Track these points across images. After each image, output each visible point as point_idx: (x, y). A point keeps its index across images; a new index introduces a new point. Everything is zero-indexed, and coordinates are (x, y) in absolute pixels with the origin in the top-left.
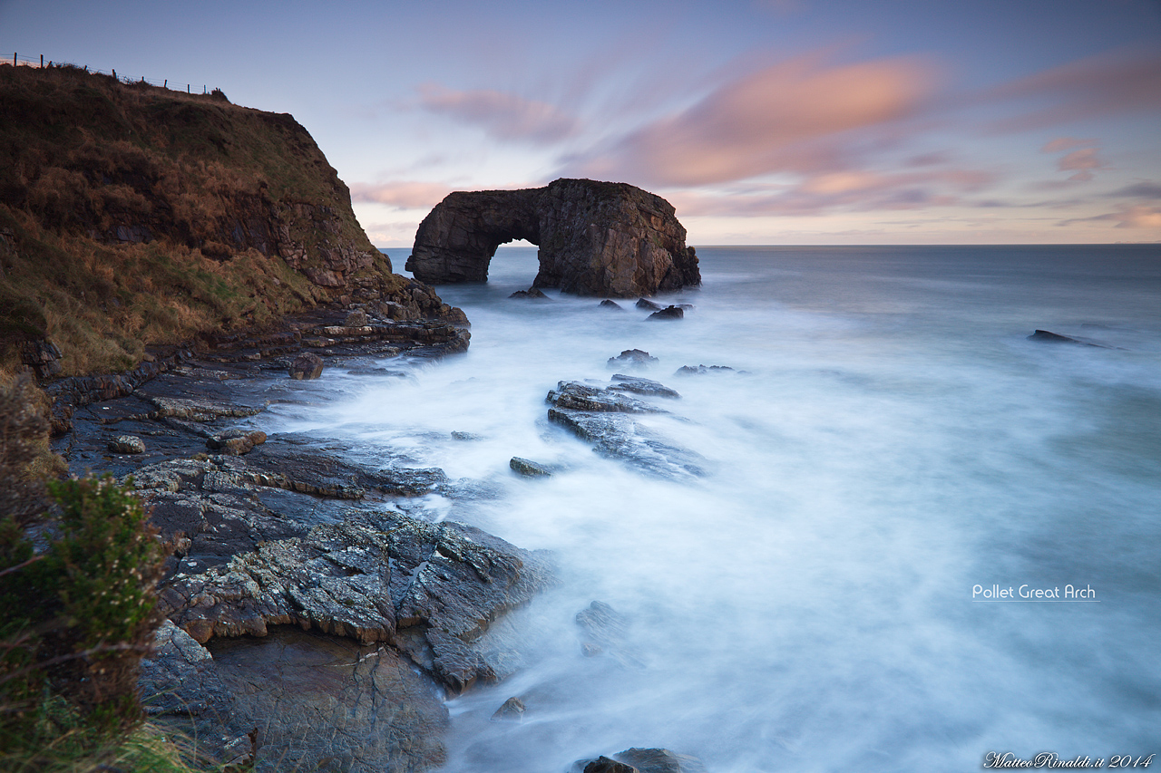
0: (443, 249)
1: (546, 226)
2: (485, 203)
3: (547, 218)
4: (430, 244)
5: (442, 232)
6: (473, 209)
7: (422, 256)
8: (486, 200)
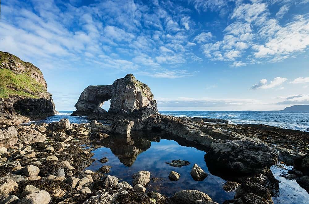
0: (85, 101)
4: (81, 100)
5: (85, 96)
6: (95, 90)
7: (79, 103)
8: (99, 88)
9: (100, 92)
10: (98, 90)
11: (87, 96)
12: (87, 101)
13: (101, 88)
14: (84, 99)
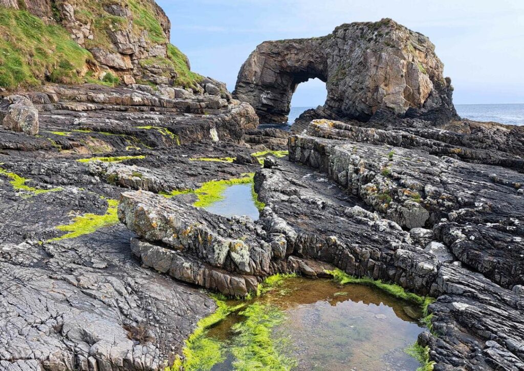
0: (257, 85)
1: (333, 62)
2: (288, 48)
3: (333, 56)
4: (247, 81)
5: (256, 72)
6: (278, 54)
7: (241, 90)
8: (289, 46)
9: (292, 60)
10: (285, 53)
11: (258, 70)
12: (260, 84)
13: (294, 48)
14: (254, 79)
